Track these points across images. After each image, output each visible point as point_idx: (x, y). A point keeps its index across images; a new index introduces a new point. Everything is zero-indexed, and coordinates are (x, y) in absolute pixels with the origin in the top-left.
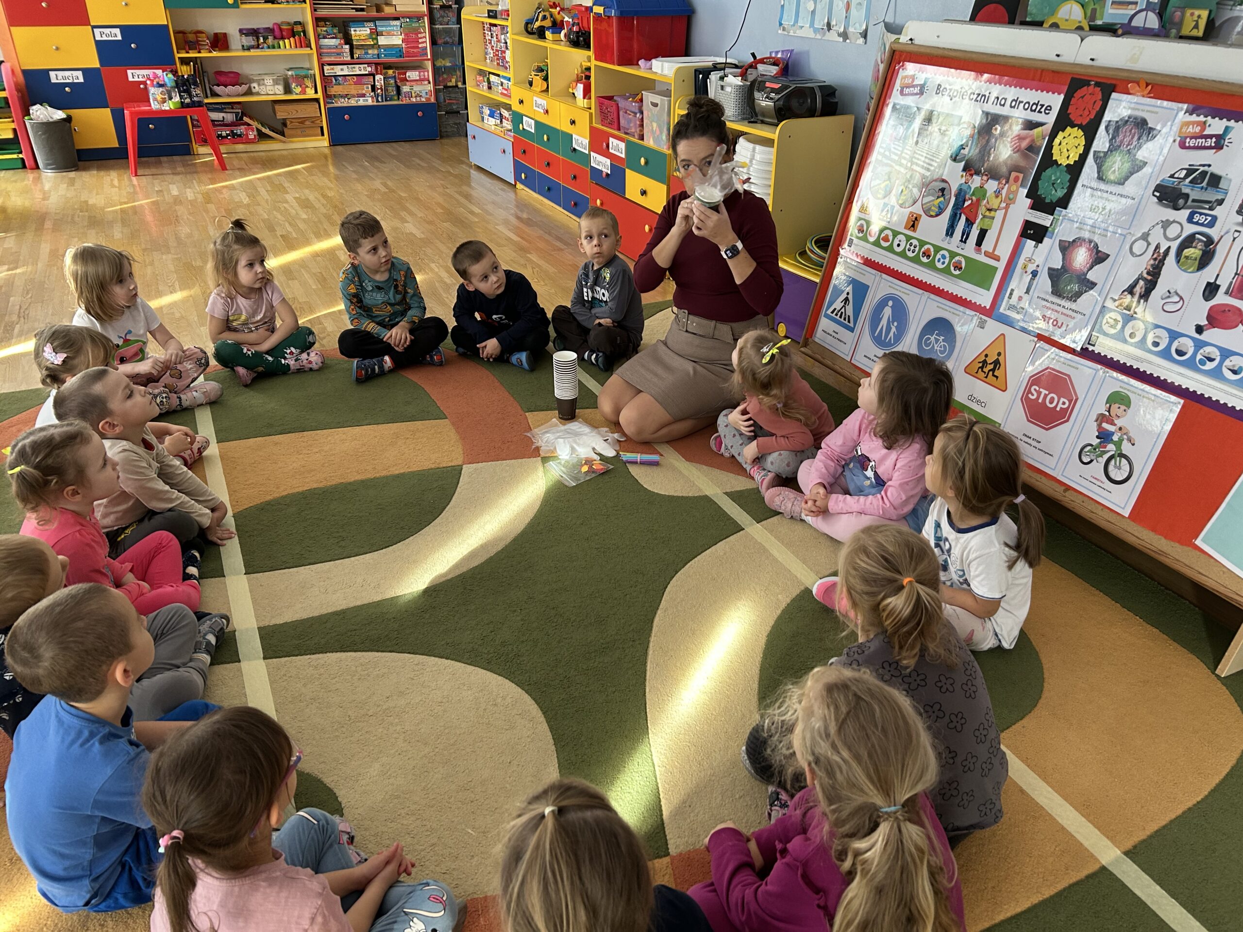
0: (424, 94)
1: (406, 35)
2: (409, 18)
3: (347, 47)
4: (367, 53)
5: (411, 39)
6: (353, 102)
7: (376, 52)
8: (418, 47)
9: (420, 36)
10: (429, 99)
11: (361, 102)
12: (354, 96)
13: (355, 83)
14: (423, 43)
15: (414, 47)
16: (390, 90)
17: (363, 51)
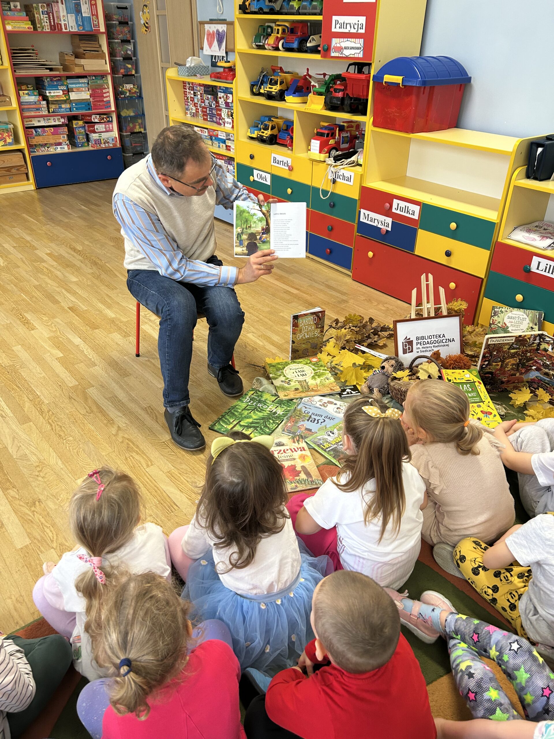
0: (110, 141)
1: (93, 90)
2: (95, 76)
3: (44, 102)
4: (61, 108)
5: (96, 94)
6: (52, 151)
7: (68, 106)
8: (103, 101)
9: (104, 91)
10: (115, 145)
11: (59, 150)
12: (52, 145)
13: (53, 134)
14: (106, 97)
15: (99, 101)
16: (81, 138)
17: (57, 106)
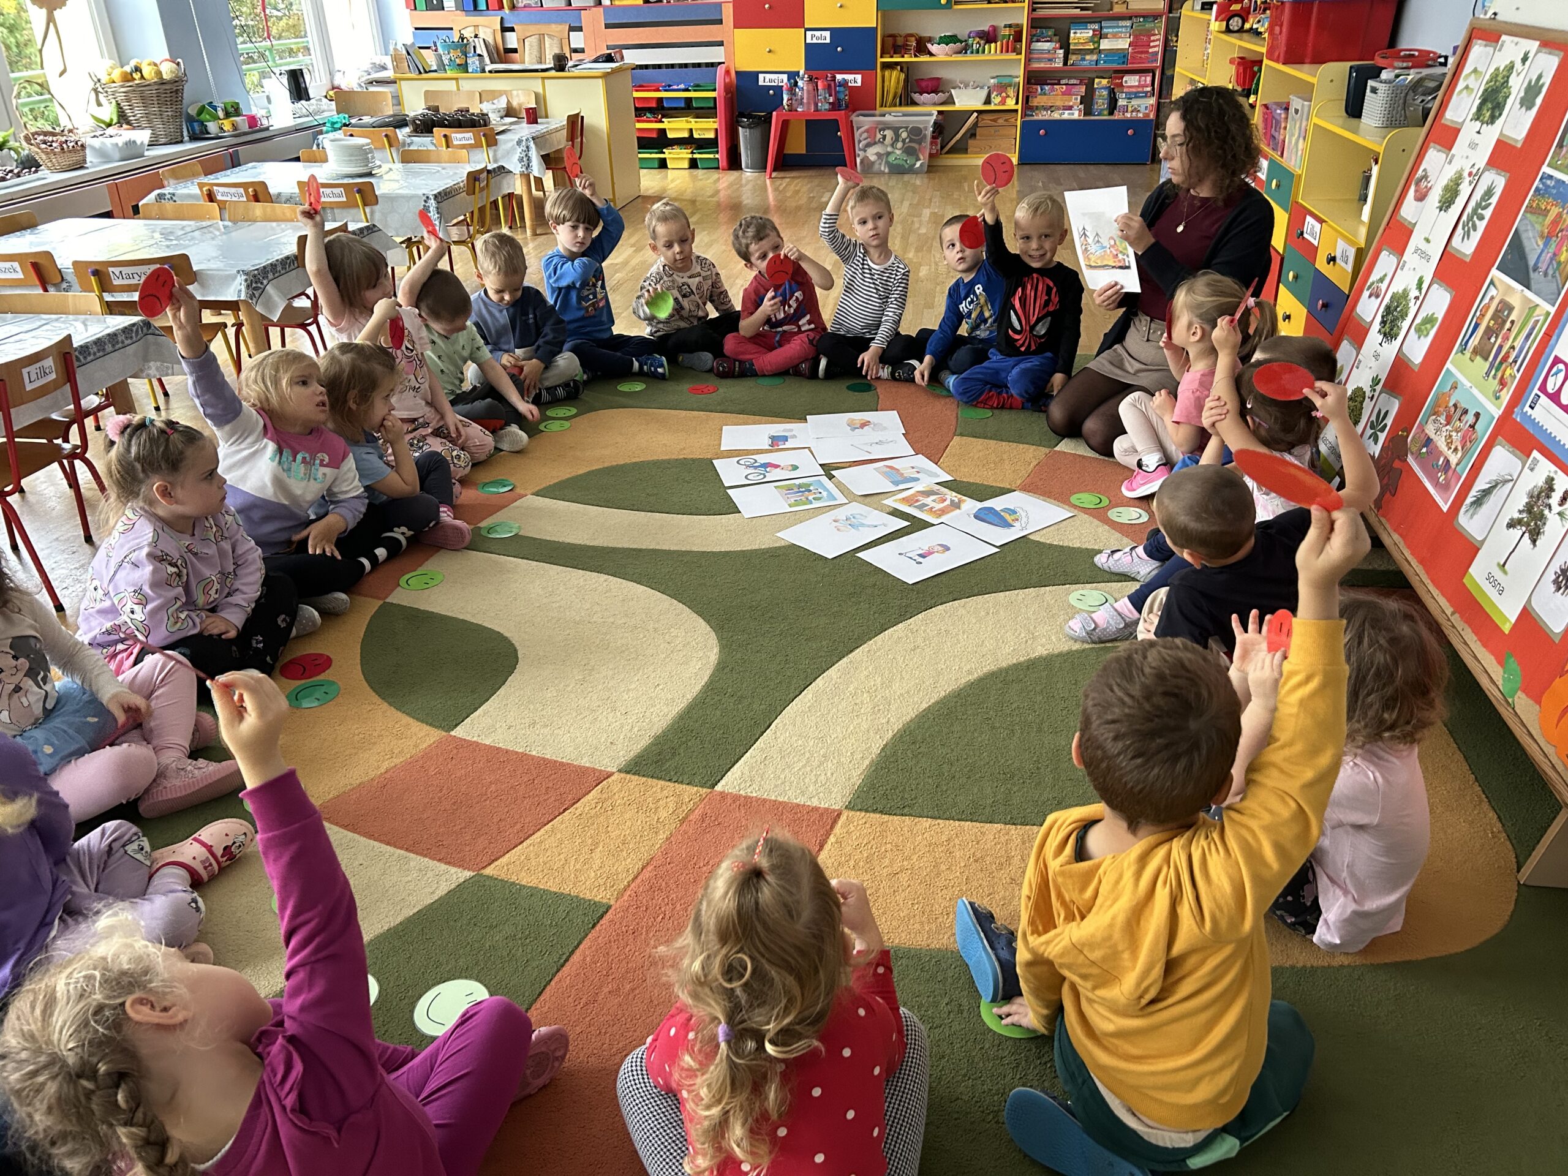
0: (1142, 109)
1: (1136, 37)
2: (1144, 17)
3: (1062, 51)
4: (1083, 59)
5: (1140, 43)
6: (1056, 116)
7: (1095, 57)
8: (1147, 52)
9: (1152, 38)
10: (1148, 115)
11: (1066, 116)
12: (1058, 108)
13: (1064, 94)
14: (1154, 46)
15: (1142, 52)
16: (1101, 102)
17: (1080, 57)
